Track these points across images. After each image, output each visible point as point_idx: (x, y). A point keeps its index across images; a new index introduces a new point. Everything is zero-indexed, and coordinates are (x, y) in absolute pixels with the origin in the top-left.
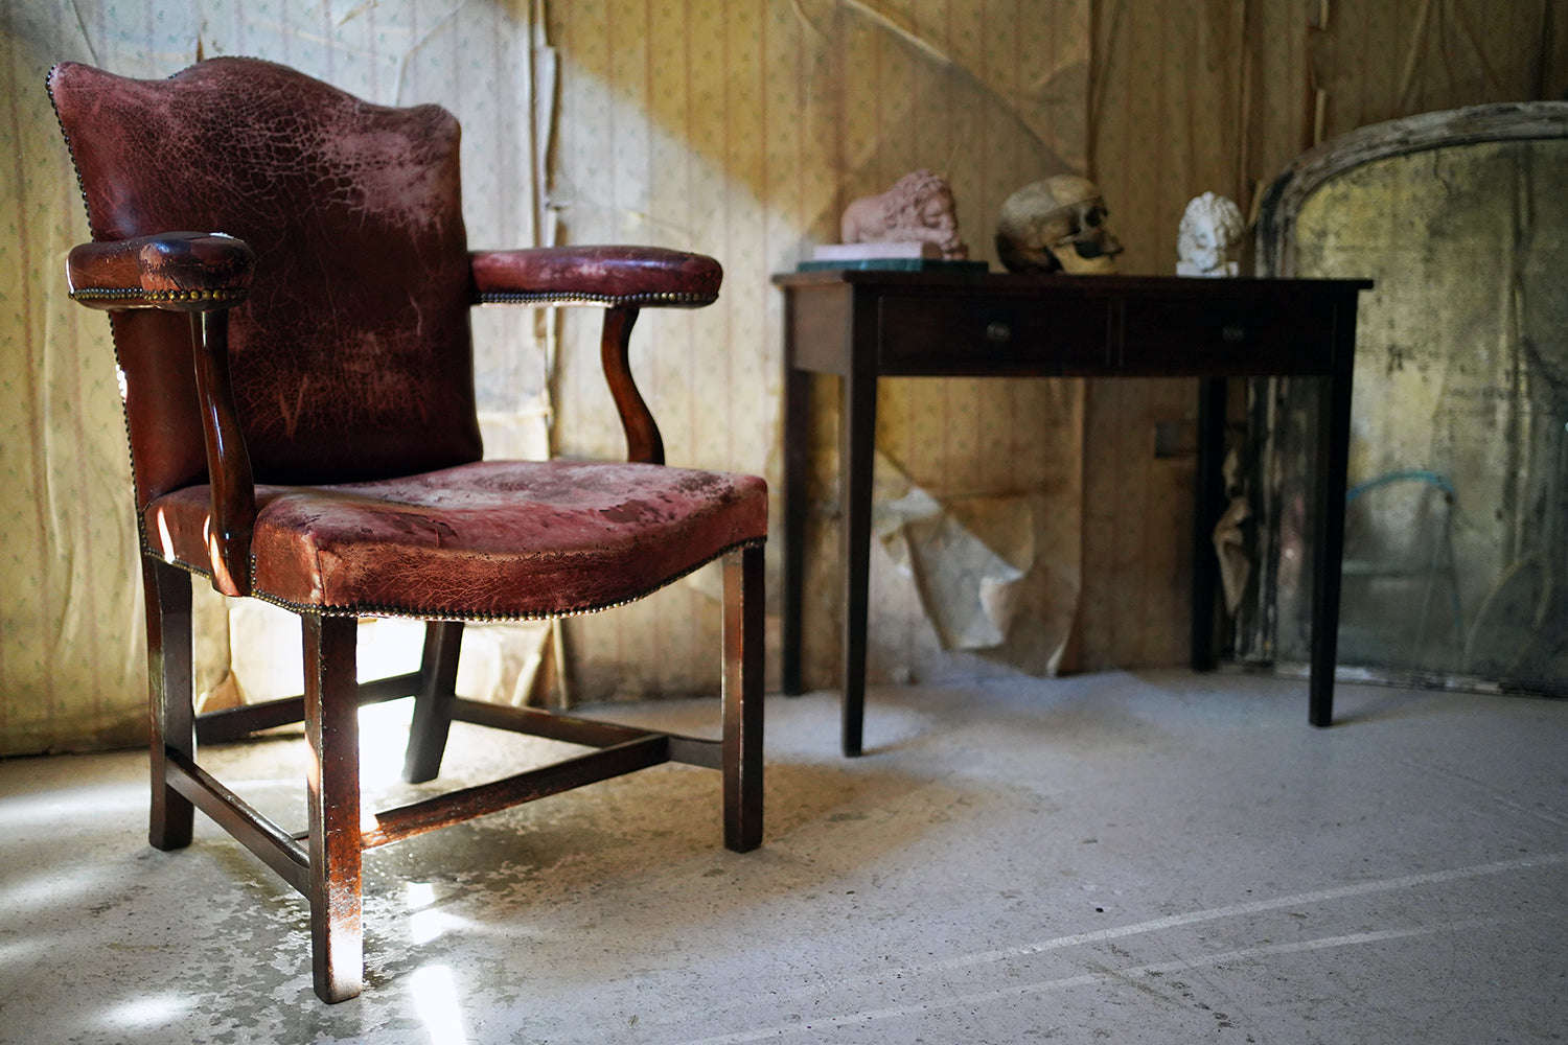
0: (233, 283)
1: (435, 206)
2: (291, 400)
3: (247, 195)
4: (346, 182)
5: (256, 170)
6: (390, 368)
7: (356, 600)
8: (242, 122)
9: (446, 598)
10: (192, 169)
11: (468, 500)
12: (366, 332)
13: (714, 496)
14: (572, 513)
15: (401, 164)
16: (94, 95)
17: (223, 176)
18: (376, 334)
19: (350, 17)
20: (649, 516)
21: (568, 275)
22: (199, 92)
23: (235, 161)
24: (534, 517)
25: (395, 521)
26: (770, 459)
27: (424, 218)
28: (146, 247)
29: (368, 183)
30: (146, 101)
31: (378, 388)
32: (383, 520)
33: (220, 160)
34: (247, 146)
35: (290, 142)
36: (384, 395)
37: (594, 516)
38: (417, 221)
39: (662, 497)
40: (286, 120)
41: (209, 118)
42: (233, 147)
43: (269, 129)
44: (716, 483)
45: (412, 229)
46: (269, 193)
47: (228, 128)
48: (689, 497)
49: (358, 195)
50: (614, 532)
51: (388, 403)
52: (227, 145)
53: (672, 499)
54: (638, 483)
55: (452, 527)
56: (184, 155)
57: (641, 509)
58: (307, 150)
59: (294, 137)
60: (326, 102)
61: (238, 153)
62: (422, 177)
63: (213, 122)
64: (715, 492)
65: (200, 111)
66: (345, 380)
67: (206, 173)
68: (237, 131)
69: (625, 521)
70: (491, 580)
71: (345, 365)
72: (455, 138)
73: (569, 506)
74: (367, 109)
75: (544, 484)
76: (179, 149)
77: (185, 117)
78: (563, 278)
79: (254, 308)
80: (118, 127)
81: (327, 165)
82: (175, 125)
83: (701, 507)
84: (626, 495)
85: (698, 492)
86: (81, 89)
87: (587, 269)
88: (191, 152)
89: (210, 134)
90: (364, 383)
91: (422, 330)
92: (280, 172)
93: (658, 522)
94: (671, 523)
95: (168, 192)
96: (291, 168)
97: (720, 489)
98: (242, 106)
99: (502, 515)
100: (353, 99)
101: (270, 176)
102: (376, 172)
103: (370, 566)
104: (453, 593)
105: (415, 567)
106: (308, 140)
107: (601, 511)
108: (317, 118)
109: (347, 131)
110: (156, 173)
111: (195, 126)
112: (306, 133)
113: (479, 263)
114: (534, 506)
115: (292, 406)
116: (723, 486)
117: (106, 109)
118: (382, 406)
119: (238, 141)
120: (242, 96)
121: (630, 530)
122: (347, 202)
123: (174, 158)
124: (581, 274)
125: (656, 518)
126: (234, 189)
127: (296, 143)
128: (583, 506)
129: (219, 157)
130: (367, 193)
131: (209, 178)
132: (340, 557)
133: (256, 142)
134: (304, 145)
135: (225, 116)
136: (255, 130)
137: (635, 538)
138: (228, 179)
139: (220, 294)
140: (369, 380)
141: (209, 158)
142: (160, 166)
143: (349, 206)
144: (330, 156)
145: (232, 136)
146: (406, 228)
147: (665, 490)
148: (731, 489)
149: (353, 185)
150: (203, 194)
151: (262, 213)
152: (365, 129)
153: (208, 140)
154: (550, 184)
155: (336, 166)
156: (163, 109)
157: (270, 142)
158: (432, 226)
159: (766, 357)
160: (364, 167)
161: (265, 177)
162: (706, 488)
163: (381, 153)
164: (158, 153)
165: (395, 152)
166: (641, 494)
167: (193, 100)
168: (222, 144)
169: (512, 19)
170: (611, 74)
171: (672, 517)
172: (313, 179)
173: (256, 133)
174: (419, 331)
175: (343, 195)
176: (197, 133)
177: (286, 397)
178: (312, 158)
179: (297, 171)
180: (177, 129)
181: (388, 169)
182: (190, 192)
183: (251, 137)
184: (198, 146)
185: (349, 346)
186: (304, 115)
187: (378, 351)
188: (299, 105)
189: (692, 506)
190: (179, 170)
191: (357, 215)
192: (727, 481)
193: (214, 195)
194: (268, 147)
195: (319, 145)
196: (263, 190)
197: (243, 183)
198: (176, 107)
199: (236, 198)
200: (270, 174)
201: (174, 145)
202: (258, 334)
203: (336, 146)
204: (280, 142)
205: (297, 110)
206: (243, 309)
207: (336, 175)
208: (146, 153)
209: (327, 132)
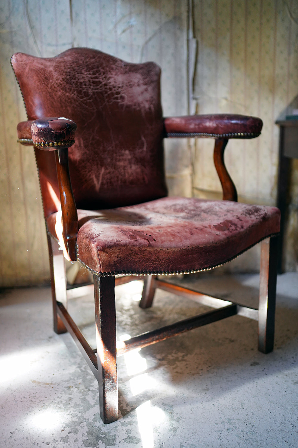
0: (66, 139)
1: (151, 101)
2: (97, 177)
4: (118, 93)
5: (85, 90)
6: (134, 164)
7: (114, 270)
8: (80, 72)
9: (151, 266)
10: (61, 91)
11: (161, 220)
12: (125, 150)
13: (259, 217)
14: (202, 227)
15: (139, 85)
16: (26, 65)
17: (73, 93)
18: (129, 151)
19: (124, 31)
20: (233, 227)
21: (201, 126)
22: (65, 61)
23: (77, 87)
24: (187, 230)
25: (131, 235)
26: (272, 189)
27: (147, 105)
28: (33, 125)
29: (126, 93)
30: (46, 66)
31: (130, 171)
32: (126, 235)
34: (82, 81)
35: (97, 79)
36: (132, 174)
37: (211, 228)
38: (144, 107)
39: (238, 218)
40: (96, 70)
42: (77, 82)
43: (90, 74)
44: (259, 211)
45: (143, 111)
46: (90, 99)
47: (75, 75)
48: (249, 218)
49: (122, 98)
50: (219, 236)
51: (134, 177)
52: (74, 81)
53: (242, 219)
54: (228, 211)
55: (154, 237)
56: (59, 86)
57: (230, 224)
58: (104, 82)
59: (99, 77)
60: (111, 63)
61: (79, 84)
62: (146, 90)
63: (69, 72)
64: (260, 216)
65: (65, 68)
66: (118, 168)
68: (78, 75)
69: (223, 230)
70: (169, 258)
71: (118, 163)
72: (159, 75)
73: (201, 223)
74: (127, 65)
75: (191, 210)
76: (57, 84)
77: (59, 71)
78: (199, 127)
79: (84, 143)
80: (35, 76)
81: (111, 87)
83: (254, 222)
84: (224, 217)
85: (252, 216)
86: (22, 63)
87: (209, 124)
88: (61, 84)
89: (68, 77)
90: (124, 169)
91: (147, 148)
92: (94, 91)
93: (237, 230)
94: (242, 230)
95: (53, 100)
96: (98, 89)
97: (262, 214)
98: (80, 66)
99: (174, 229)
100: (121, 61)
102: (129, 89)
103: (120, 256)
104: (153, 264)
105: (138, 255)
106: (105, 78)
107: (214, 226)
108: (108, 69)
109: (119, 73)
110: (48, 93)
111: (63, 74)
112: (104, 75)
113: (167, 122)
114: (187, 224)
115: (98, 180)
116: (263, 212)
117: (31, 70)
118: (131, 178)
119: (79, 79)
120: (81, 62)
121: (226, 234)
122: (119, 101)
123: (55, 87)
124: (206, 126)
125: (236, 228)
126: (77, 98)
127: (100, 79)
128: (206, 223)
129: (71, 86)
130: (126, 96)
131: (68, 94)
132: (107, 253)
133: (85, 79)
134: (103, 80)
135: (74, 70)
137: (228, 238)
138: (75, 94)
139: (61, 143)
140: (126, 168)
141: (68, 86)
142: (50, 90)
143: (119, 102)
144: (112, 83)
145: (76, 78)
146: (140, 110)
147: (239, 215)
148: (266, 214)
149: (121, 94)
150: (65, 101)
151: (87, 107)
152: (126, 72)
153: (67, 79)
154: (194, 90)
155: (114, 87)
156: (51, 69)
157: (91, 79)
158: (150, 108)
159: (272, 152)
160: (125, 87)
161: (88, 92)
162: (256, 214)
163: (131, 81)
164: (49, 85)
165: (136, 81)
166: (230, 217)
167: (62, 64)
168: (72, 81)
169: (181, 29)
170: (217, 47)
171: (242, 227)
172: (106, 92)
173: (85, 76)
174: (145, 149)
175: (117, 98)
176: (63, 77)
178: (106, 85)
179: (100, 90)
181: (134, 88)
182: (61, 100)
183: (83, 78)
184: (64, 82)
185: (119, 156)
186: (103, 68)
187: (130, 157)
188: (101, 64)
189: (250, 222)
190: (56, 91)
191: (122, 105)
192: (264, 210)
193: (69, 100)
194: (89, 81)
195: (108, 79)
196: (88, 98)
197: (80, 95)
198: (56, 68)
199: (77, 101)
200: (90, 91)
201: (55, 82)
202: (86, 153)
203: (115, 79)
204: (94, 79)
205: (101, 66)
206: (80, 143)
207: (115, 90)
208: (45, 86)
209: (112, 74)
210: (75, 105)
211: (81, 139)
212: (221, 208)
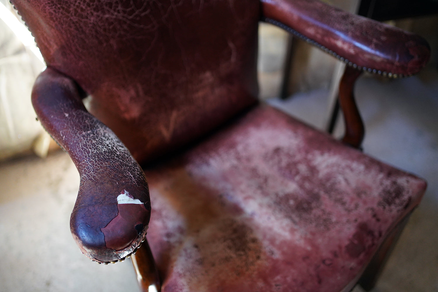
3: (131, 17)
6: (218, 86)
10: (95, 13)
12: (205, 73)
13: (400, 207)
17: (115, 10)
18: (210, 71)
20: (370, 241)
21: (326, 39)
24: (312, 270)
31: (211, 99)
36: (214, 100)
44: (402, 195)
46: (145, 10)
48: (389, 212)
50: (354, 269)
51: (217, 103)
53: (380, 217)
54: (359, 194)
57: (365, 235)
64: (402, 204)
66: (194, 103)
67: (104, 13)
69: (358, 255)
71: (195, 96)
73: (326, 237)
78: (323, 39)
79: (143, 89)
83: (394, 220)
84: (355, 215)
87: (341, 44)
91: (235, 58)
93: (374, 245)
94: (380, 240)
95: (83, 36)
97: (405, 200)
107: (345, 247)
110: (72, 25)
115: (168, 128)
116: (406, 197)
121: (362, 263)
123: (82, 10)
125: (373, 241)
126: (123, 17)
128: (333, 239)
131: (107, 16)
138: (118, 12)
140: (207, 97)
142: (75, 19)
147: (375, 206)
148: (410, 198)
150: (105, 30)
151: (142, 26)
162: (397, 201)
164: (71, 9)
166: (363, 213)
174: (233, 59)
177: (165, 125)
182: (96, 31)
185: (196, 84)
187: (212, 80)
189: (391, 221)
190: (87, 18)
192: (408, 191)
193: (111, 27)
196: (141, 10)
197: (129, 10)
199: (125, 23)
202: (147, 102)
206: (137, 92)
208: (64, 12)
210: (122, 33)
211: (138, 85)
212: (346, 180)
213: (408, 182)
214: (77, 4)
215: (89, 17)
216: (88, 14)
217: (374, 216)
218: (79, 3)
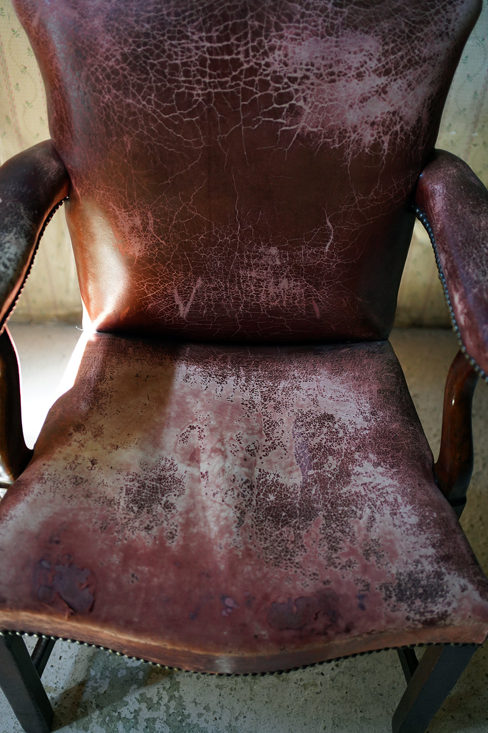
2: (184, 294)
3: (167, 116)
4: (284, 97)
5: (183, 89)
6: (288, 277)
8: (180, 32)
10: (114, 91)
12: (269, 246)
13: (418, 617)
15: (360, 76)
17: (145, 97)
18: (279, 248)
23: (160, 80)
27: (368, 137)
29: (312, 99)
31: (272, 290)
33: (145, 80)
34: (178, 62)
36: (278, 296)
37: (257, 611)
38: (358, 142)
40: (234, 24)
41: (144, 30)
42: (163, 64)
43: (210, 39)
44: (433, 601)
45: (351, 150)
46: (191, 115)
47: (161, 42)
48: (390, 609)
49: (296, 112)
50: (260, 640)
51: (281, 302)
52: (156, 62)
53: (369, 605)
54: (369, 551)
56: (108, 76)
57: (319, 611)
58: (248, 62)
59: (238, 46)
61: (167, 71)
62: (383, 91)
63: (147, 35)
64: (422, 614)
65: (136, 21)
66: (239, 283)
67: (127, 96)
68: (172, 45)
69: (283, 628)
71: (242, 272)
76: (104, 70)
77: (118, 29)
79: (155, 223)
81: (269, 78)
82: (105, 41)
84: (335, 573)
85: (404, 606)
88: (115, 72)
89: (139, 50)
91: (331, 247)
92: (210, 90)
93: (325, 633)
96: (222, 85)
97: (432, 612)
98: (186, 11)
101: (198, 95)
102: (326, 86)
106: (254, 49)
107: (274, 602)
108: (273, 19)
109: (305, 34)
111: (126, 41)
112: (253, 41)
115: (186, 297)
116: (438, 608)
118: (274, 303)
119: (170, 57)
121: (280, 642)
122: (280, 120)
123: (97, 79)
125: (326, 628)
126: (154, 112)
127: (238, 53)
128: (269, 581)
130: (307, 109)
131: (130, 101)
133: (190, 57)
134: (247, 55)
135: (163, 25)
136: (192, 41)
138: (149, 102)
140: (264, 284)
141: (133, 78)
143: (282, 125)
144: (276, 67)
145: (164, 51)
146: (342, 149)
148: (444, 616)
149: (293, 102)
150: (120, 118)
153: (137, 58)
155: (278, 79)
156: (97, 23)
158: (376, 146)
160: (312, 79)
161: (191, 95)
162: (418, 602)
163: (339, 62)
166: (347, 580)
168: (151, 61)
171: (348, 630)
172: (246, 94)
173: (192, 46)
174: (327, 249)
175: (277, 113)
176: (126, 50)
177: (180, 293)
178: (252, 71)
179: (231, 87)
180: (106, 46)
181: (341, 82)
182: (108, 116)
183: (186, 50)
184: (124, 65)
185: (248, 257)
186: (259, 17)
187: (278, 263)
189: (383, 622)
190: (100, 92)
191: (288, 134)
192: (449, 604)
193: (131, 119)
194: (203, 62)
195: (265, 54)
196: (185, 112)
197: (165, 105)
198: (111, 19)
199: (154, 121)
200: (198, 92)
201: (100, 66)
202: (158, 244)
203: (286, 56)
204: (218, 54)
205: (252, 10)
207: (277, 89)
209: (281, 37)
210: (145, 132)
211: (150, 215)
212: (372, 519)
213: (464, 589)
214: (93, 69)
215: (104, 93)
216: (103, 88)
217: (361, 597)
218: (96, 69)
